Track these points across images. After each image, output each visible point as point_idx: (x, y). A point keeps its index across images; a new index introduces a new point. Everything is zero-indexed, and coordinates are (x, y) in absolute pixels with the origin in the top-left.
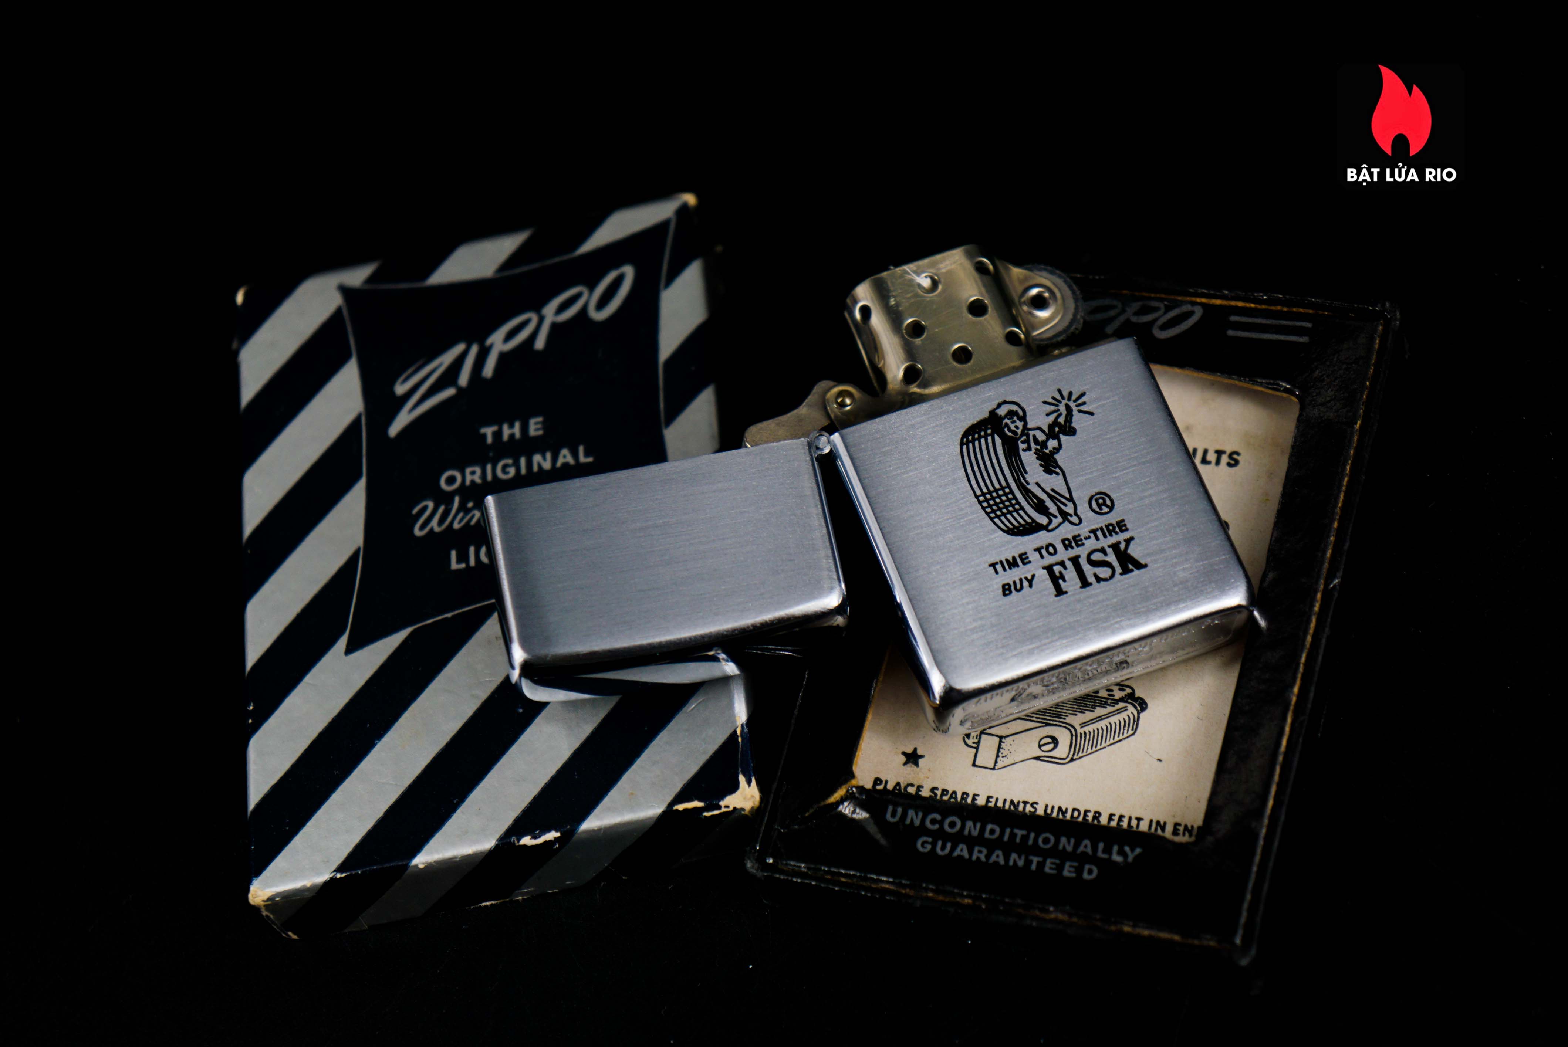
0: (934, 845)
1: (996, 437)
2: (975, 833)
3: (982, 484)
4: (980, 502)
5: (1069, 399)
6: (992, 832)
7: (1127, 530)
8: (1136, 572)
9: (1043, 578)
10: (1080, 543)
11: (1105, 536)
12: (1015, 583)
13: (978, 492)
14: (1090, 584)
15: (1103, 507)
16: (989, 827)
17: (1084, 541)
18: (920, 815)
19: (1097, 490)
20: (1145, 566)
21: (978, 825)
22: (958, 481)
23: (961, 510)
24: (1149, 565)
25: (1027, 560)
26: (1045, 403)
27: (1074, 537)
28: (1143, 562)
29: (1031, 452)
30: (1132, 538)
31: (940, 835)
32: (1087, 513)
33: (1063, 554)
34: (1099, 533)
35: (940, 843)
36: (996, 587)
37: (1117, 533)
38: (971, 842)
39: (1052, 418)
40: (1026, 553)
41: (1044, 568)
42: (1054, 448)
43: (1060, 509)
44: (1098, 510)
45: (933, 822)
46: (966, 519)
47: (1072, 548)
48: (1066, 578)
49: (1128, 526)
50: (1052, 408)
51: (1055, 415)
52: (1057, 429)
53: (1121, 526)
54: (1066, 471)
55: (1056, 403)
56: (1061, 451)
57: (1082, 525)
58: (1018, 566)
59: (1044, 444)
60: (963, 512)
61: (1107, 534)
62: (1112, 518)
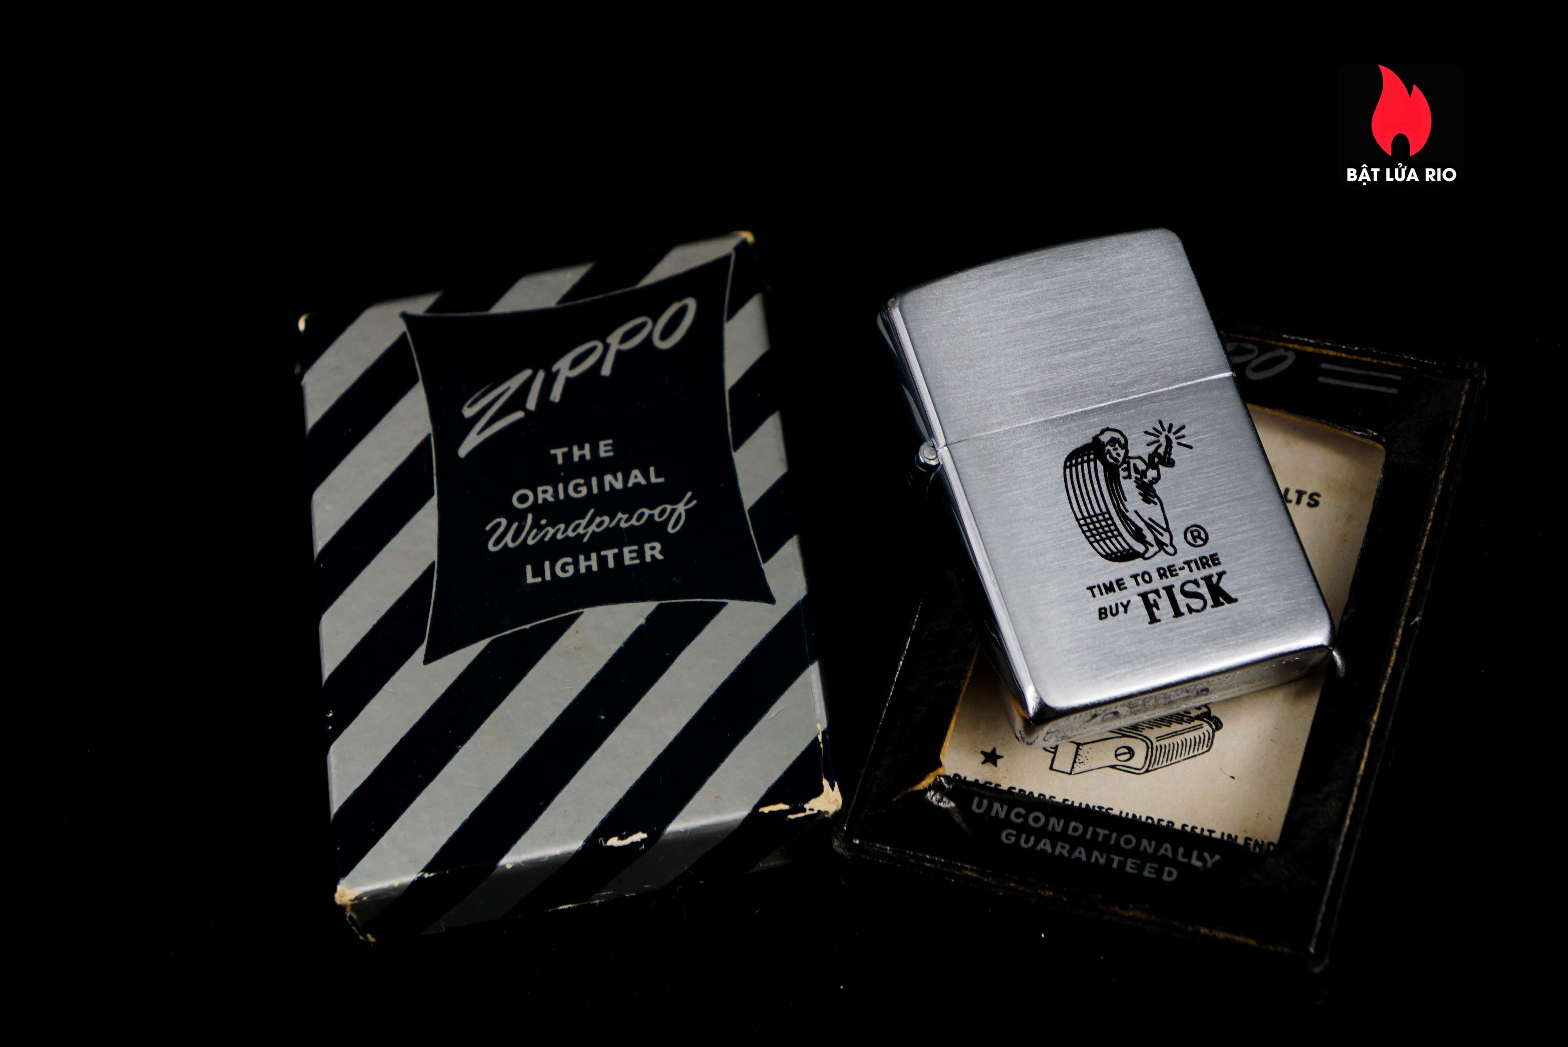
0: (1018, 837)
1: (1098, 462)
2: (1059, 829)
3: (1083, 508)
4: (1081, 526)
5: (1169, 431)
6: (1075, 829)
7: (1219, 563)
8: (1227, 605)
9: (1138, 606)
10: (1174, 573)
11: (1198, 568)
12: (1111, 607)
13: (1079, 516)
14: (1182, 614)
15: (1198, 540)
16: (1073, 824)
17: (1178, 572)
18: (1005, 808)
19: (1193, 523)
20: (1236, 600)
21: (1062, 822)
22: (1061, 503)
23: (1063, 532)
24: (1239, 599)
25: (1123, 586)
26: (1146, 433)
27: (1169, 567)
28: (1234, 596)
29: (1131, 480)
30: (1224, 573)
31: (1023, 828)
32: (1183, 544)
34: (1193, 565)
35: (1024, 836)
36: (1092, 610)
37: (1209, 566)
38: (1055, 838)
39: (1152, 448)
40: (1122, 579)
41: (1139, 595)
42: (1153, 478)
43: (1156, 539)
44: (1192, 542)
45: (1018, 815)
46: (1066, 541)
47: (1167, 577)
48: (1160, 606)
49: (1221, 560)
50: (1153, 438)
51: (1155, 445)
52: (1156, 460)
53: (1214, 559)
54: (1164, 502)
55: (1157, 433)
56: (1160, 482)
57: (1176, 556)
58: (1114, 591)
59: (1144, 474)
60: (1064, 534)
61: (1201, 566)
62: (1206, 551)
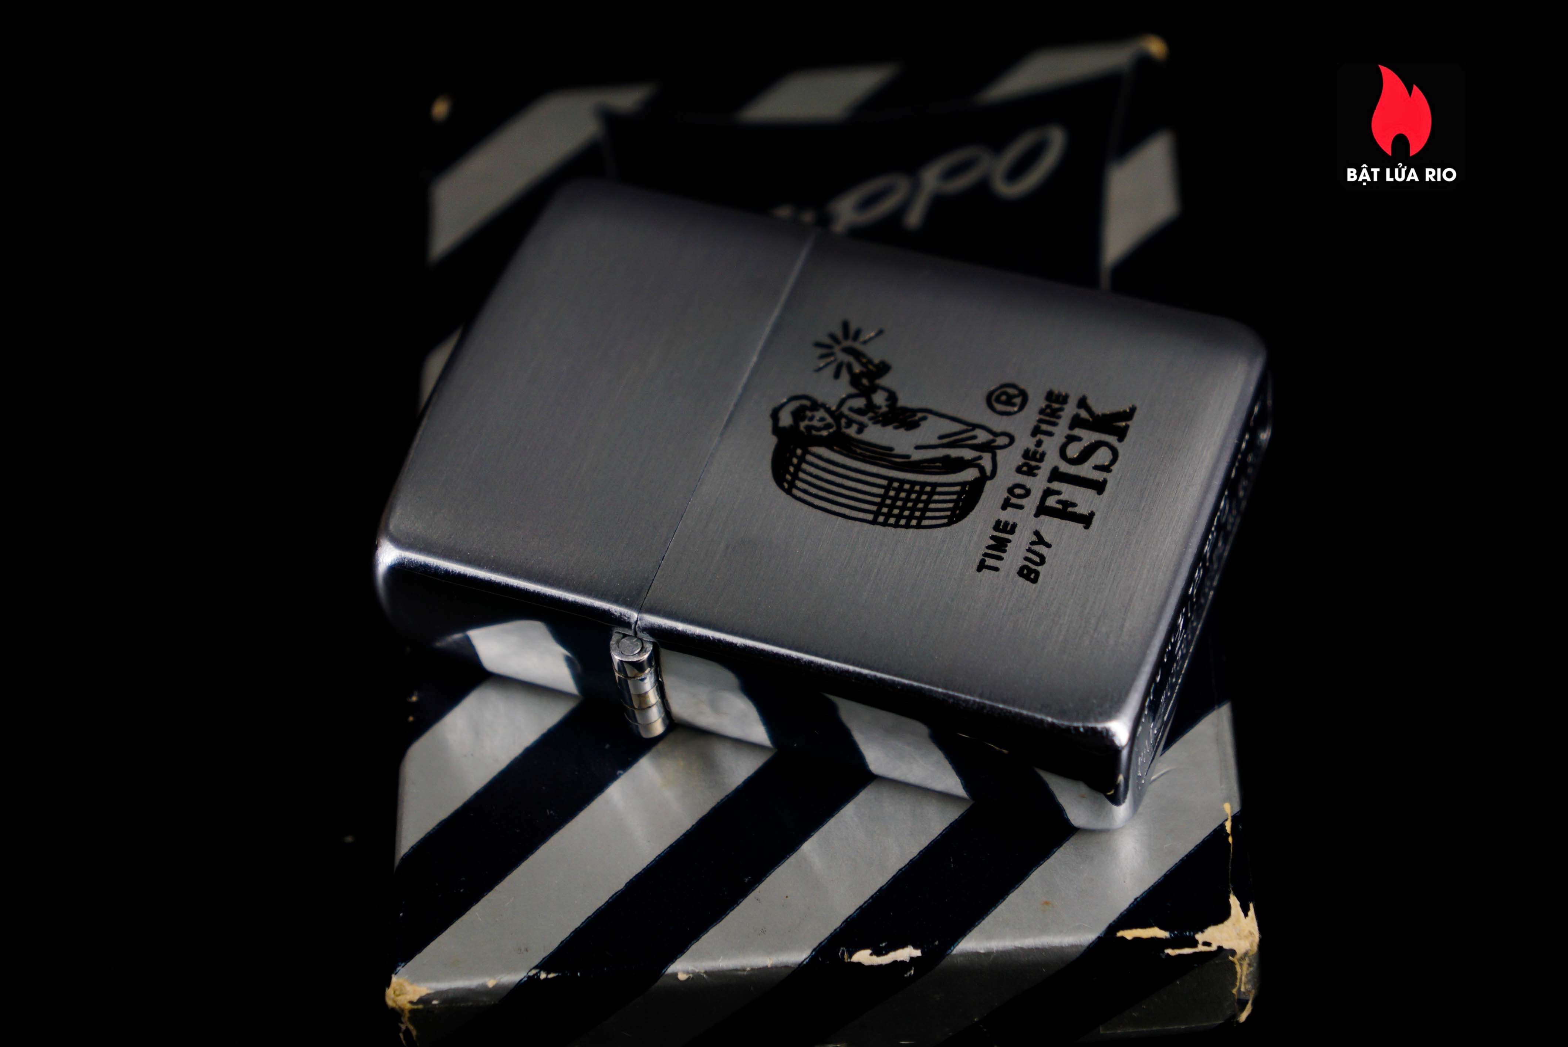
4: (885, 524)
5: (838, 342)
7: (1066, 396)
8: (1132, 423)
9: (1049, 526)
10: (1038, 456)
11: (1054, 424)
12: (1027, 559)
13: (869, 517)
14: (1105, 481)
15: (1014, 401)
17: (1040, 450)
19: (986, 392)
20: (1133, 409)
23: (871, 549)
24: (1135, 405)
26: (818, 370)
27: (1025, 456)
28: (1126, 408)
29: (869, 427)
30: (1083, 399)
32: (1005, 422)
33: (1038, 484)
34: (1045, 427)
36: (1014, 583)
37: (1061, 410)
40: (999, 521)
41: (1037, 515)
43: (974, 447)
44: (1011, 409)
47: (1038, 468)
48: (1072, 500)
49: (1062, 392)
51: (844, 370)
52: (865, 381)
53: (1056, 399)
54: (932, 407)
56: (900, 395)
58: (1008, 541)
59: (871, 407)
61: (1054, 420)
62: (1037, 401)
